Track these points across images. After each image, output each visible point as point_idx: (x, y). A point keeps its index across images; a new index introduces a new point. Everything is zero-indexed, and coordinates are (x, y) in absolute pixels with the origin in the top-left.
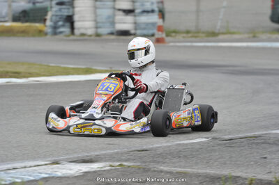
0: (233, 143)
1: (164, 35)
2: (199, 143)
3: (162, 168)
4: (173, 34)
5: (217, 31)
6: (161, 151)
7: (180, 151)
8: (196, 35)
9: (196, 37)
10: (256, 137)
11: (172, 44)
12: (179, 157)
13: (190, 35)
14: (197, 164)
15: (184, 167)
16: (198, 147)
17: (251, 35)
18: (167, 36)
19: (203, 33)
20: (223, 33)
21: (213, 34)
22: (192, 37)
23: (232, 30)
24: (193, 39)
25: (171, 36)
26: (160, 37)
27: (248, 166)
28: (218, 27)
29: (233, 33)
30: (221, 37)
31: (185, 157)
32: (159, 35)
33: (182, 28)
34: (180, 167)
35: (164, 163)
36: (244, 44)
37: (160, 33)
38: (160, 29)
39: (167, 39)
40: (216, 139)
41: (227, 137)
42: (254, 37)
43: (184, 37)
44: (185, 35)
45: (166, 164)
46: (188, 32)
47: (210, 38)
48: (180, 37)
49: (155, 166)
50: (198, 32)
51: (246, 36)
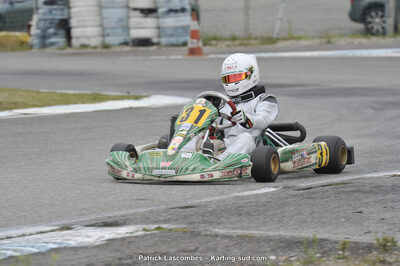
0: (313, 193)
1: (200, 44)
2: (266, 194)
3: (216, 230)
4: (213, 42)
5: (275, 36)
6: (213, 207)
7: (240, 207)
8: (245, 42)
9: (245, 45)
10: (344, 183)
11: (212, 56)
12: (240, 214)
13: (237, 42)
14: (265, 223)
15: (249, 228)
16: (265, 199)
17: (324, 40)
18: (205, 45)
19: (256, 39)
20: (284, 39)
21: (270, 41)
22: (240, 45)
23: (296, 35)
24: (243, 48)
25: (210, 45)
26: (194, 46)
27: (336, 224)
28: (276, 31)
29: (299, 38)
30: (281, 44)
31: (248, 214)
32: (193, 43)
33: (226, 33)
34: (242, 229)
35: (219, 224)
36: (316, 54)
37: (195, 41)
38: (195, 35)
39: (206, 49)
40: (289, 187)
41: (303, 185)
42: (329, 42)
43: (228, 46)
44: (229, 43)
45: (222, 226)
46: (234, 38)
47: (267, 47)
48: (223, 45)
49: (207, 228)
50: (249, 38)
51: (317, 41)
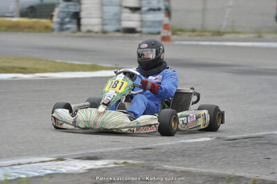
0: (237, 143)
1: (170, 34)
2: (203, 142)
3: (166, 166)
4: (179, 33)
5: (222, 30)
6: (165, 149)
7: (184, 150)
8: (201, 34)
9: (202, 36)
10: (259, 137)
11: (177, 42)
12: (183, 156)
13: (195, 34)
14: (200, 163)
15: (189, 166)
16: (202, 146)
17: (256, 35)
18: (173, 34)
19: (209, 32)
20: (229, 33)
21: (218, 34)
22: (198, 35)
23: (238, 30)
24: (198, 38)
25: (177, 34)
26: (166, 35)
27: (251, 166)
28: (224, 27)
29: (239, 33)
30: (226, 36)
31: (189, 156)
32: (165, 33)
33: (189, 26)
34: (184, 166)
35: (168, 161)
36: (249, 44)
37: (166, 31)
38: (166, 27)
39: (174, 37)
40: (220, 138)
41: (231, 137)
42: (260, 37)
43: (189, 36)
44: (190, 33)
45: (170, 163)
46: (194, 31)
47: (216, 38)
48: (185, 35)
49: (159, 164)
50: (204, 31)
51: (252, 35)
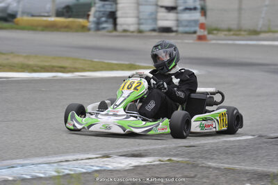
1: (206, 33)
2: (245, 140)
3: (210, 164)
4: (215, 32)
5: (259, 30)
6: (208, 147)
7: (228, 148)
8: (238, 33)
9: (238, 35)
11: (214, 42)
12: (227, 154)
13: (232, 33)
14: (244, 161)
15: (232, 163)
16: (245, 144)
18: (209, 33)
19: (245, 31)
20: (265, 32)
21: (254, 33)
22: (234, 35)
23: (273, 29)
24: (234, 37)
25: (212, 34)
26: (202, 34)
28: (260, 26)
29: (275, 32)
30: (262, 35)
31: (233, 154)
32: (201, 32)
33: (224, 26)
34: (228, 163)
35: (212, 159)
37: (202, 30)
38: (202, 26)
39: (210, 36)
40: (262, 136)
41: (272, 135)
43: (225, 35)
44: (226, 33)
45: (214, 161)
46: (229, 30)
47: (253, 37)
48: (221, 35)
49: (204, 162)
50: (240, 30)
